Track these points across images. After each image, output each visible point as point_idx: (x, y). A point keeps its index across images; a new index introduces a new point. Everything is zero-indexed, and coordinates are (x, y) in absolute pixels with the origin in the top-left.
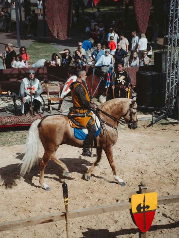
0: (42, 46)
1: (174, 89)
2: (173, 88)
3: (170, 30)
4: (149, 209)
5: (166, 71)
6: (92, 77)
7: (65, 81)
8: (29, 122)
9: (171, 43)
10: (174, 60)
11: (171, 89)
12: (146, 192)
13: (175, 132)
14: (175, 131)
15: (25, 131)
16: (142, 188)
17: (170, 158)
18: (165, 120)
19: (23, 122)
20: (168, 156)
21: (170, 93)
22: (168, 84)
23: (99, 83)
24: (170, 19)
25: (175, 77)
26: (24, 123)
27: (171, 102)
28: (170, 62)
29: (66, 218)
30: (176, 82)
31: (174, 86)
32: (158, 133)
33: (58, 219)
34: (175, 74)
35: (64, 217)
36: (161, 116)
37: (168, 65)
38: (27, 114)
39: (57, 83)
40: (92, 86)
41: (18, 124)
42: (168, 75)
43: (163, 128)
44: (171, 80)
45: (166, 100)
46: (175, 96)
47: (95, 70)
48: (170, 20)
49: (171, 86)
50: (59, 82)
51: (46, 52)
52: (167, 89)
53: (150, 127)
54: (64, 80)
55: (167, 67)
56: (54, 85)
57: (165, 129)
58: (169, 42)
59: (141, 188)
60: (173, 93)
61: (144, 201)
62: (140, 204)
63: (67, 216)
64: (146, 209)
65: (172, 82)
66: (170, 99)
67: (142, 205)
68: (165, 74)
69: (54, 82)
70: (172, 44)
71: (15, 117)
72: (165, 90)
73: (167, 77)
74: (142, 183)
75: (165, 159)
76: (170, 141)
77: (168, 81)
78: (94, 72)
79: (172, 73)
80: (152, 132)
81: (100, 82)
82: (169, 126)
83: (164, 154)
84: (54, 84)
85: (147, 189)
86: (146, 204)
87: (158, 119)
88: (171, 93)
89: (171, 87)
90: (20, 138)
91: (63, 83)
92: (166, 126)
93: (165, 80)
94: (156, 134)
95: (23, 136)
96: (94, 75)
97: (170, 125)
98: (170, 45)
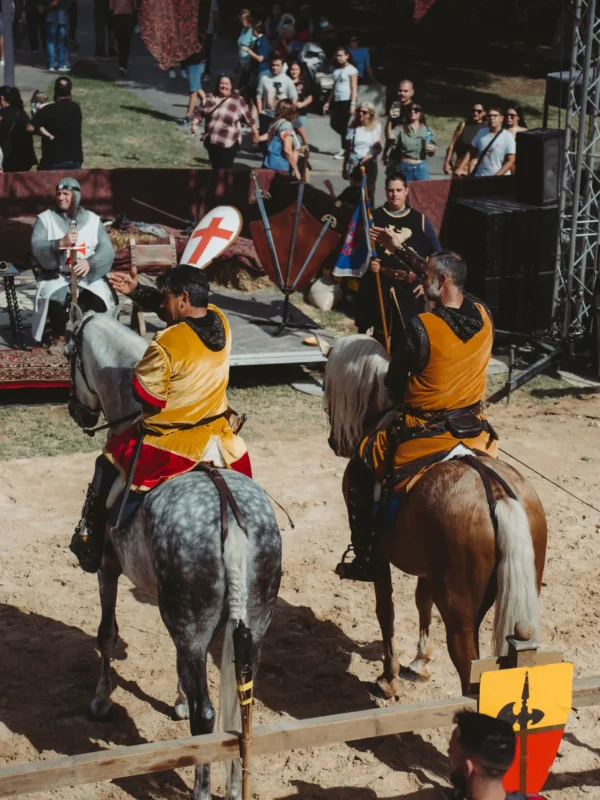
0: (91, 89)
1: (583, 268)
2: (580, 263)
3: (575, 53)
4: (541, 724)
5: (558, 201)
6: (294, 215)
7: (190, 225)
8: (63, 373)
9: (579, 101)
10: (588, 161)
11: (576, 267)
12: (533, 664)
13: (590, 425)
14: (593, 422)
15: (49, 405)
16: (520, 645)
17: (581, 522)
18: (551, 379)
19: (41, 376)
20: (571, 514)
21: (571, 281)
22: (566, 246)
23: (319, 239)
24: (579, 15)
25: (591, 224)
26: (44, 379)
27: (574, 315)
28: (575, 168)
29: (243, 754)
30: (591, 244)
31: (584, 256)
32: (530, 427)
33: (215, 754)
34: (588, 213)
35: (236, 748)
36: (539, 363)
37: (566, 179)
38: (56, 344)
39: (161, 231)
40: (293, 247)
41: (22, 379)
42: (563, 216)
43: (544, 408)
44: (575, 235)
45: (555, 304)
46: (585, 291)
47: (305, 190)
48: (578, 20)
49: (576, 258)
50: (166, 227)
51: (108, 113)
52: (558, 268)
53: (499, 405)
54: (188, 222)
55: (562, 188)
56: (151, 238)
57: (553, 414)
58: (574, 99)
59: (518, 648)
60: (582, 282)
61: (526, 695)
62: (510, 706)
63: (248, 743)
64: (531, 721)
65: (580, 241)
66: (571, 301)
67: (517, 710)
68: (557, 212)
69: (149, 228)
70: (585, 107)
71: (13, 352)
72: (553, 268)
73: (562, 225)
74: (520, 627)
75: (561, 527)
76: (575, 458)
77: (565, 237)
78: (300, 197)
79: (580, 208)
80: (510, 421)
81: (322, 234)
82: (566, 402)
83: (558, 507)
84: (150, 234)
85: (538, 651)
86: (531, 706)
87: (527, 374)
88: (574, 280)
89: (575, 260)
90: (29, 433)
91: (183, 234)
92: (554, 400)
93: (556, 232)
94: (523, 430)
95: (42, 425)
96: (302, 209)
97: (570, 396)
98: (574, 109)
